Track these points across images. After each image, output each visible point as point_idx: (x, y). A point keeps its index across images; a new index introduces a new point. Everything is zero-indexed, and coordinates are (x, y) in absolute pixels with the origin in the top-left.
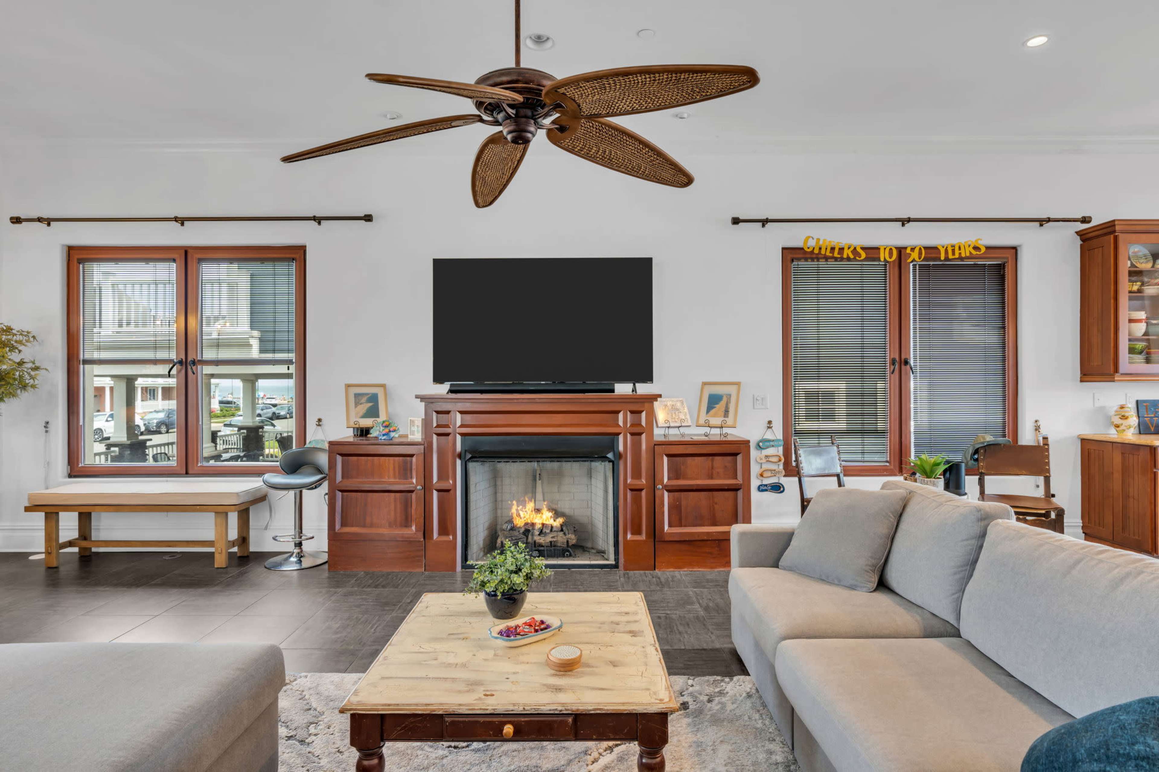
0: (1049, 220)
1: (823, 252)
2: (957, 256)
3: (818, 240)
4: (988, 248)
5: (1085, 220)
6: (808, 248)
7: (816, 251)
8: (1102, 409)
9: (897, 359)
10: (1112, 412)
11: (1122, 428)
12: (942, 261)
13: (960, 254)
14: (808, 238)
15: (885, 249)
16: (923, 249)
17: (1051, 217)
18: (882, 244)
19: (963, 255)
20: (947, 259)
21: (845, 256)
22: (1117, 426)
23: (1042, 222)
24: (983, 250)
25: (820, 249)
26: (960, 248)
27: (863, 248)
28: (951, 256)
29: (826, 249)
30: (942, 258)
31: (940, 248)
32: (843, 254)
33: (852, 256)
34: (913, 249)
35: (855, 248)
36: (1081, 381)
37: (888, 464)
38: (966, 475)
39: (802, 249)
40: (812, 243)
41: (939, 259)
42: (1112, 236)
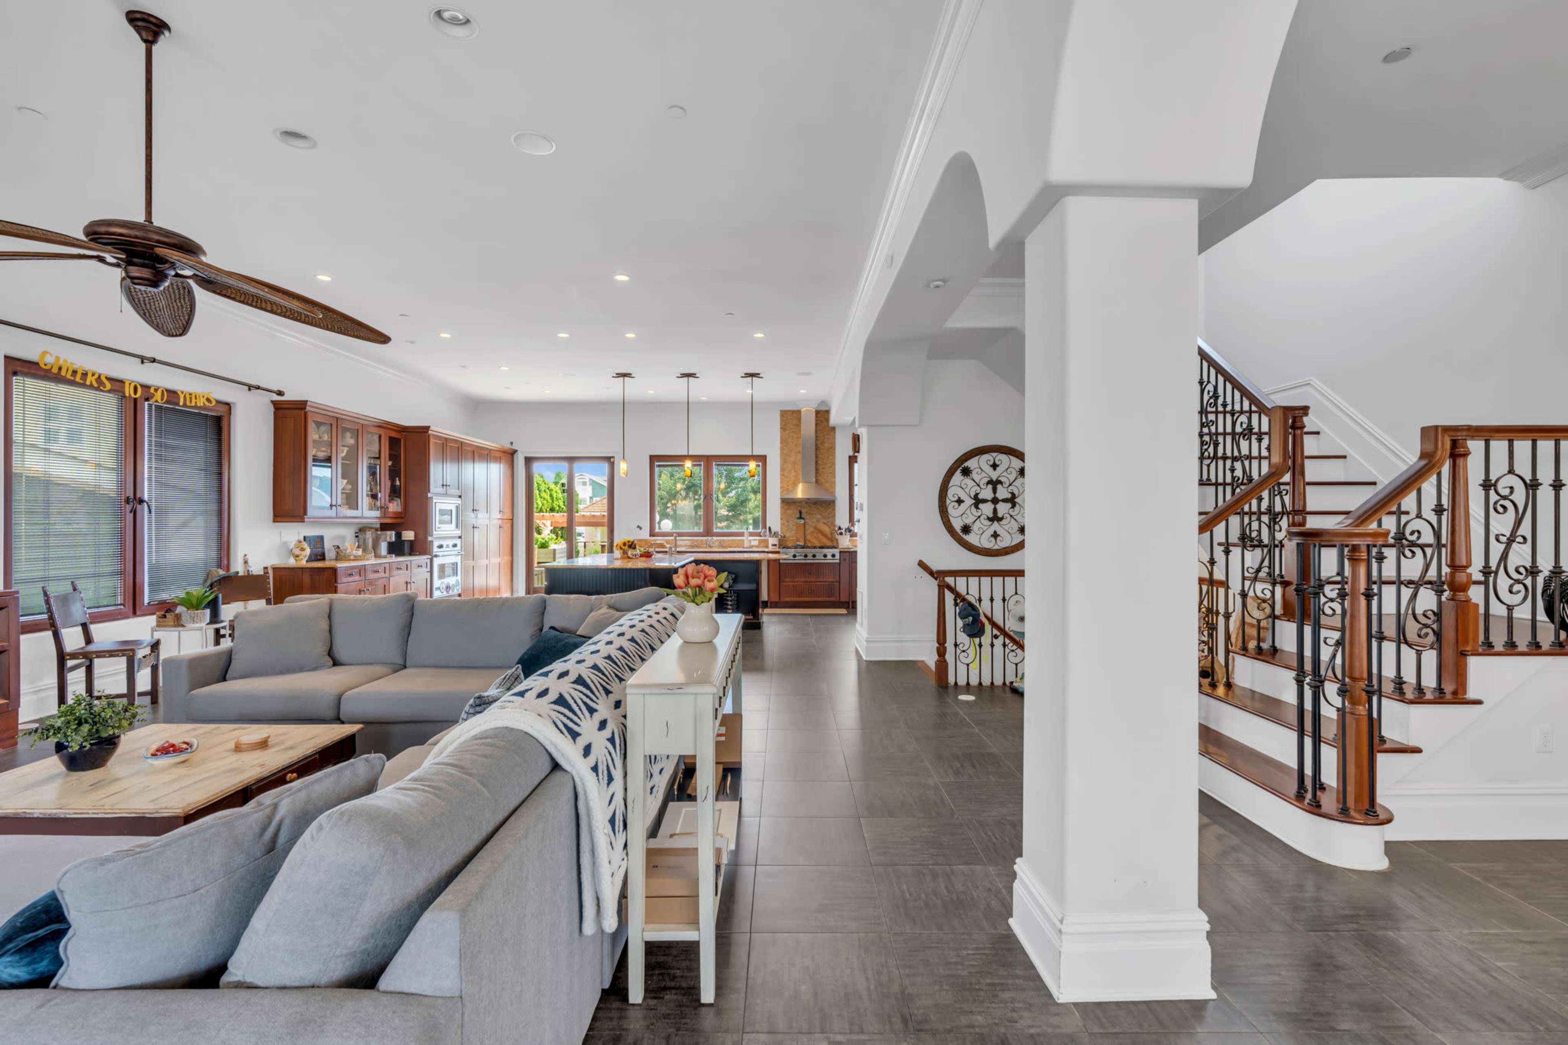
0: (258, 388)
1: (63, 373)
2: (193, 404)
3: (58, 358)
4: (218, 402)
5: (280, 393)
6: (45, 365)
7: (55, 370)
8: (285, 543)
9: (132, 497)
10: (292, 546)
11: (301, 557)
12: (180, 406)
13: (196, 402)
14: (45, 353)
15: (130, 384)
16: (165, 393)
17: (261, 386)
18: (127, 378)
19: (198, 404)
20: (185, 405)
21: (88, 383)
22: (297, 556)
23: (250, 387)
24: (214, 403)
25: (60, 369)
26: (196, 397)
27: (110, 379)
28: (188, 404)
29: (68, 370)
30: (181, 404)
31: (180, 393)
32: (85, 380)
33: (95, 385)
34: (156, 390)
35: (99, 377)
36: (274, 521)
37: (122, 607)
38: (223, 604)
39: (37, 364)
40: (49, 359)
41: (178, 404)
42: (303, 412)
